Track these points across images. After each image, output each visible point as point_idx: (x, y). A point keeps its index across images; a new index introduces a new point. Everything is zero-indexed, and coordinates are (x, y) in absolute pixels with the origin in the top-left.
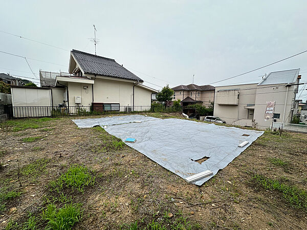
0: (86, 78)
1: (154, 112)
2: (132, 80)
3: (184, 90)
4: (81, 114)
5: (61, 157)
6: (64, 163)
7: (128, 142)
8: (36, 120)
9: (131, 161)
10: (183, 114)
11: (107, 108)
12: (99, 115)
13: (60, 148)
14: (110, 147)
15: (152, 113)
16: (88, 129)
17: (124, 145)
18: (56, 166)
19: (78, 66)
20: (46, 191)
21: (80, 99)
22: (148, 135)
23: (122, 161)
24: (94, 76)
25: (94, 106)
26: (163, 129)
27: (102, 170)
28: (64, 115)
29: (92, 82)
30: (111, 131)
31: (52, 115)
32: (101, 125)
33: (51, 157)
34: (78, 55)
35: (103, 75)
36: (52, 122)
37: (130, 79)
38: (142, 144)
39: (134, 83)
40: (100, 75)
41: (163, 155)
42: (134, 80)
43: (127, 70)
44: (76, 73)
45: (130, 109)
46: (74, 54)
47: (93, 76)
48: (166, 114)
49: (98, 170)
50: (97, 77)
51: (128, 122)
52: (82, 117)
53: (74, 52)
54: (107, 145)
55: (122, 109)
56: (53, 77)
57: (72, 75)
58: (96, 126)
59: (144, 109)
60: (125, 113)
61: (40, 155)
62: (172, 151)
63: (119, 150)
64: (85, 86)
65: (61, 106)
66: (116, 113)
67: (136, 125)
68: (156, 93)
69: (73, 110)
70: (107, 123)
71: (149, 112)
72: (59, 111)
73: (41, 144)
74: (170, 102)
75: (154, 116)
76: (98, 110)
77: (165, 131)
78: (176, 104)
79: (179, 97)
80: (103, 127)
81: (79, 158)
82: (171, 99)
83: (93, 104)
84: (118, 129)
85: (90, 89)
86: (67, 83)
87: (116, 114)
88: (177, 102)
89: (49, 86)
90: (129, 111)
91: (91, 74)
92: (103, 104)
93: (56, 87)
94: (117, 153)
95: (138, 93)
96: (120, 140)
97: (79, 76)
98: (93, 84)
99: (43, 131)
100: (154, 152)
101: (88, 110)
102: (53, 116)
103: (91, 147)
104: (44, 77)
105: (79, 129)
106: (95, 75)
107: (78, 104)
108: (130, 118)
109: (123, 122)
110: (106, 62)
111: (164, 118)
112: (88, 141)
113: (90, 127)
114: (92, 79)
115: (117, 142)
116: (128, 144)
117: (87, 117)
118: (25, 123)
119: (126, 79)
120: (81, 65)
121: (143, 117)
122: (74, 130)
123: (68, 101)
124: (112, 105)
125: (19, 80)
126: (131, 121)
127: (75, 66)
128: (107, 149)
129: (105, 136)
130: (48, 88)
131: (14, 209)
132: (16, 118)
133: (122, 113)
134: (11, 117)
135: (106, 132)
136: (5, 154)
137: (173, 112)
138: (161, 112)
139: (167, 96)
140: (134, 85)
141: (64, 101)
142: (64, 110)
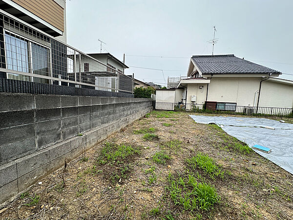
0: (202, 78)
2: (260, 73)
4: (195, 111)
5: (188, 142)
7: (258, 149)
8: (166, 112)
9: (268, 175)
11: (220, 107)
12: (211, 113)
14: (233, 148)
16: (204, 125)
17: (251, 151)
18: (187, 148)
19: (196, 68)
20: (185, 164)
21: (197, 98)
23: (255, 169)
24: (211, 76)
25: (206, 104)
28: (182, 110)
29: (208, 81)
30: (231, 132)
31: (175, 109)
33: (181, 140)
34: (197, 60)
35: (220, 74)
36: (175, 114)
37: (257, 74)
38: (285, 159)
39: (263, 77)
40: (217, 74)
42: (264, 73)
44: (193, 76)
45: (251, 110)
46: (194, 60)
47: (210, 76)
50: (214, 76)
51: (251, 125)
52: (196, 114)
53: (194, 57)
54: (229, 145)
55: (239, 110)
57: (189, 78)
58: (211, 124)
60: (243, 114)
61: (175, 137)
63: (246, 155)
64: (201, 86)
65: (180, 103)
66: (232, 113)
69: (188, 107)
70: (221, 121)
76: (210, 108)
80: (219, 126)
83: (206, 102)
84: (239, 131)
85: (205, 89)
86: (187, 84)
87: (231, 114)
92: (216, 102)
93: (179, 88)
94: (244, 157)
96: (245, 144)
98: (208, 84)
99: (172, 120)
101: (201, 108)
102: (175, 111)
103: (212, 142)
104: (170, 82)
105: (196, 123)
106: (212, 74)
107: (193, 102)
108: (253, 121)
109: (243, 125)
110: (224, 60)
112: (207, 136)
113: (206, 123)
114: (208, 78)
115: (241, 145)
116: (258, 152)
117: (200, 114)
118: (161, 113)
119: (250, 73)
120: (199, 67)
121: (276, 122)
122: (193, 124)
123: (186, 99)
124: (226, 104)
125: (157, 85)
126: (255, 125)
127: (193, 70)
128: (229, 148)
129: (224, 135)
130: (173, 89)
131: (169, 166)
132: (156, 110)
133: (238, 114)
134: (154, 109)
135: (224, 132)
136: (157, 130)
140: (262, 80)
141: (182, 100)
142: (182, 106)
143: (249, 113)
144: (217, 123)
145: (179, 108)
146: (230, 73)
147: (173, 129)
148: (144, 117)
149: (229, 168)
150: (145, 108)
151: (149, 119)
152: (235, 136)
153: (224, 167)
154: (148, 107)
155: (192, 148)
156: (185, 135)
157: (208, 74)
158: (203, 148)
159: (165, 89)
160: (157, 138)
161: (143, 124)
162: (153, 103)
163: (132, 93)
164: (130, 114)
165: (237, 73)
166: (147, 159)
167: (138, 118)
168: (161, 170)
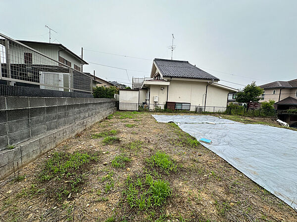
0: (163, 80)
1: (230, 114)
2: (206, 79)
3: (281, 89)
4: (158, 111)
5: (149, 142)
6: (151, 147)
7: (203, 142)
8: (130, 112)
9: (209, 162)
10: (278, 120)
11: (178, 107)
12: (171, 112)
13: (147, 135)
14: (186, 143)
15: (228, 116)
16: (164, 123)
17: (199, 144)
18: (147, 148)
19: (158, 71)
20: (144, 164)
21: (159, 98)
22: (227, 139)
23: (200, 159)
24: (170, 78)
25: (168, 104)
26: (247, 136)
27: (181, 162)
28: (146, 111)
29: (168, 83)
30: (185, 129)
31: (139, 110)
32: (174, 121)
33: (143, 140)
34: (159, 63)
35: (178, 77)
36: (139, 115)
37: (204, 79)
38: (220, 147)
39: (208, 82)
40: (175, 77)
41: (250, 166)
42: (209, 79)
43: (200, 70)
44: (155, 77)
45: (201, 109)
46: (156, 62)
47: (169, 79)
48: (249, 119)
49: (178, 161)
50: (173, 79)
51: (200, 122)
52: (158, 113)
53: (156, 60)
54: (183, 141)
55: (193, 109)
56: (141, 81)
57: (152, 79)
58: (170, 122)
59: (217, 110)
60: (195, 112)
61: (136, 138)
62: (265, 166)
63: (195, 147)
64: (162, 87)
65: (144, 103)
66: (187, 112)
67: (210, 126)
68: (235, 92)
69: (152, 107)
70: (178, 119)
71: (223, 113)
72: (142, 107)
73: (135, 130)
74: (255, 104)
75: (230, 119)
76: (171, 108)
77: (251, 139)
78: (267, 107)
79: (271, 98)
80: (176, 124)
81: (161, 146)
82: (259, 100)
83: (167, 102)
84: (191, 127)
85: (166, 90)
86: (150, 85)
88: (267, 104)
89: (138, 89)
91: (168, 77)
92: (175, 103)
93: (142, 89)
94: (193, 150)
95: (211, 92)
96: (194, 139)
97: (158, 80)
98: (168, 86)
99: (135, 121)
100: (237, 159)
101: (163, 108)
102: (139, 111)
103: (170, 139)
104: (134, 82)
105: (157, 123)
106: (171, 77)
107: (156, 102)
109: (195, 122)
110: (180, 65)
111: (247, 123)
112: (166, 134)
113: (166, 122)
114: (168, 81)
115: (191, 139)
116: (203, 144)
117: (162, 113)
118: (125, 114)
119: (199, 78)
120: (160, 70)
121: (216, 118)
122: (155, 123)
123: (149, 100)
124: (183, 104)
125: (121, 85)
126: (203, 122)
127: (155, 72)
128: (183, 144)
129: (180, 132)
131: (129, 169)
132: (120, 110)
133: (192, 112)
134: (118, 109)
135: (180, 129)
136: (119, 132)
137: (259, 116)
138: (240, 115)
139: (251, 95)
140: (208, 85)
141: (146, 100)
142: (146, 107)
143: (200, 111)
144: (175, 121)
145: (143, 108)
146: (185, 78)
148: (106, 118)
150: (108, 109)
151: (112, 121)
152: (188, 132)
154: (111, 107)
159: (129, 89)
160: (118, 141)
161: (105, 127)
162: (117, 104)
163: (90, 93)
164: (89, 116)
165: (190, 78)
166: (105, 165)
167: (99, 120)
168: (120, 175)
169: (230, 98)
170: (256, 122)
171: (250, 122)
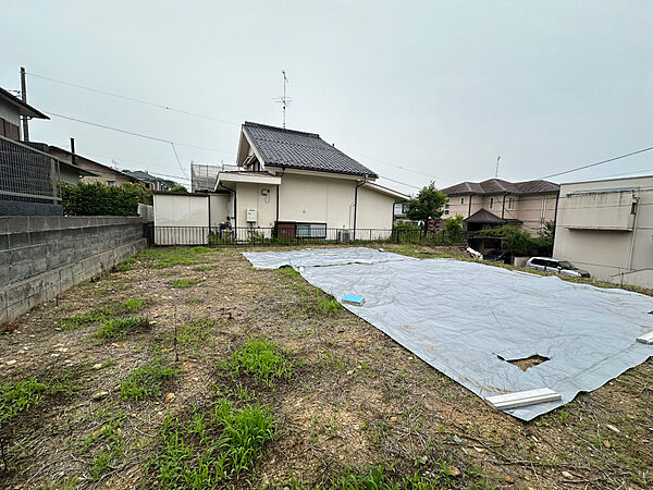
0: (266, 173)
1: (398, 242)
2: (354, 174)
3: (472, 195)
4: (257, 242)
5: (230, 318)
7: (348, 302)
8: (186, 250)
9: (357, 344)
10: (469, 249)
11: (302, 233)
12: (287, 245)
14: (314, 310)
15: (396, 246)
16: (270, 271)
17: (340, 307)
18: (224, 334)
19: (254, 151)
20: (214, 374)
21: (256, 214)
22: (390, 291)
23: (341, 340)
24: (282, 169)
25: (279, 227)
26: (424, 282)
28: (228, 244)
29: (278, 181)
30: (314, 278)
31: (210, 243)
32: (292, 265)
33: (215, 316)
34: (254, 132)
35: (298, 167)
36: (211, 254)
37: (350, 173)
38: (378, 309)
39: (357, 180)
40: (292, 167)
41: (426, 337)
42: (358, 174)
43: (343, 155)
44: (248, 166)
45: (347, 235)
46: (248, 130)
47: (280, 170)
48: (427, 249)
50: (287, 171)
51: (345, 261)
52: (258, 249)
53: (247, 125)
54: (309, 305)
55: (331, 236)
56: (213, 174)
57: (242, 169)
58: (283, 267)
59: (375, 236)
60: (336, 243)
61: (199, 312)
62: (448, 332)
63: (332, 316)
64: (264, 189)
65: (223, 227)
66: (320, 242)
67: (362, 268)
68: (405, 201)
69: (242, 235)
70: (301, 260)
71: (387, 242)
72: (219, 235)
74: (437, 222)
75: (399, 253)
76: (286, 235)
77: (429, 286)
78: (453, 227)
79: (459, 211)
80: (297, 270)
82: (441, 214)
83: (277, 223)
84: (327, 275)
85: (273, 196)
86: (236, 183)
87: (320, 244)
88: (453, 221)
89: (206, 191)
90: (345, 240)
92: (295, 223)
93: (217, 191)
94: (328, 322)
95: (365, 201)
96: (332, 298)
97: (254, 171)
98: (278, 186)
99: (199, 270)
100: (405, 328)
101: (268, 235)
102: (210, 245)
103: (280, 306)
105: (255, 270)
106: (284, 167)
107: (251, 223)
108: (348, 253)
109: (334, 262)
110: (303, 141)
111: (424, 257)
112: (273, 294)
113: (273, 267)
114: (277, 175)
115: (326, 300)
116: (348, 307)
117: (266, 248)
118: (171, 255)
119: (341, 172)
120: (259, 149)
121: (375, 252)
122: (247, 271)
123: (235, 218)
124: (312, 226)
125: (161, 181)
126: (350, 260)
127: (248, 152)
128: (308, 312)
129: (303, 287)
130: (203, 193)
131: (171, 395)
132: (157, 246)
133: (330, 242)
134: (151, 243)
135: (304, 280)
136: (150, 303)
137: (444, 243)
138: (414, 243)
139: (430, 207)
140: (358, 186)
141: (228, 218)
142: (228, 234)
144: (293, 263)
145: (221, 237)
146: (313, 169)
147: (198, 292)
148: (114, 270)
149: (303, 353)
150: (117, 244)
151: (130, 275)
152: (319, 285)
153: (295, 352)
154: (129, 239)
155: (236, 329)
156: (226, 302)
157: (276, 165)
158: (260, 324)
159: (181, 192)
160: (146, 327)
161: (106, 293)
162: (148, 229)
163: (51, 201)
164: (48, 268)
165: (322, 170)
166: (99, 399)
167: (89, 277)
168: (145, 417)
169: (399, 211)
170: (438, 256)
171: (428, 255)
